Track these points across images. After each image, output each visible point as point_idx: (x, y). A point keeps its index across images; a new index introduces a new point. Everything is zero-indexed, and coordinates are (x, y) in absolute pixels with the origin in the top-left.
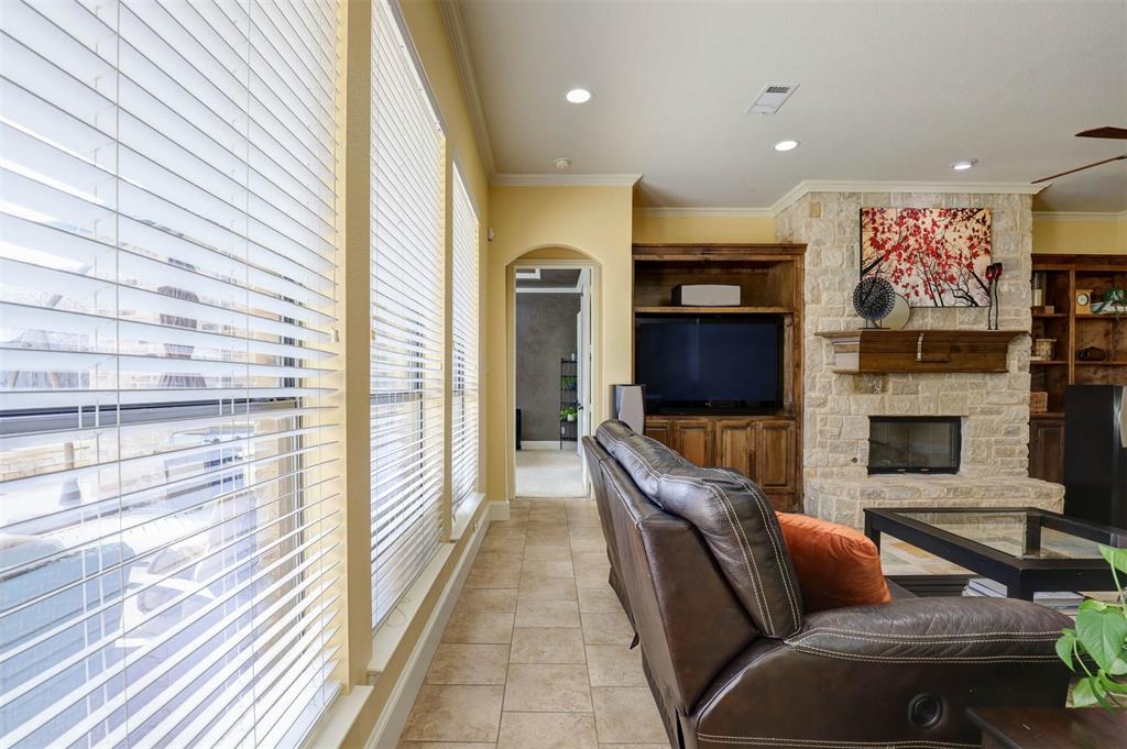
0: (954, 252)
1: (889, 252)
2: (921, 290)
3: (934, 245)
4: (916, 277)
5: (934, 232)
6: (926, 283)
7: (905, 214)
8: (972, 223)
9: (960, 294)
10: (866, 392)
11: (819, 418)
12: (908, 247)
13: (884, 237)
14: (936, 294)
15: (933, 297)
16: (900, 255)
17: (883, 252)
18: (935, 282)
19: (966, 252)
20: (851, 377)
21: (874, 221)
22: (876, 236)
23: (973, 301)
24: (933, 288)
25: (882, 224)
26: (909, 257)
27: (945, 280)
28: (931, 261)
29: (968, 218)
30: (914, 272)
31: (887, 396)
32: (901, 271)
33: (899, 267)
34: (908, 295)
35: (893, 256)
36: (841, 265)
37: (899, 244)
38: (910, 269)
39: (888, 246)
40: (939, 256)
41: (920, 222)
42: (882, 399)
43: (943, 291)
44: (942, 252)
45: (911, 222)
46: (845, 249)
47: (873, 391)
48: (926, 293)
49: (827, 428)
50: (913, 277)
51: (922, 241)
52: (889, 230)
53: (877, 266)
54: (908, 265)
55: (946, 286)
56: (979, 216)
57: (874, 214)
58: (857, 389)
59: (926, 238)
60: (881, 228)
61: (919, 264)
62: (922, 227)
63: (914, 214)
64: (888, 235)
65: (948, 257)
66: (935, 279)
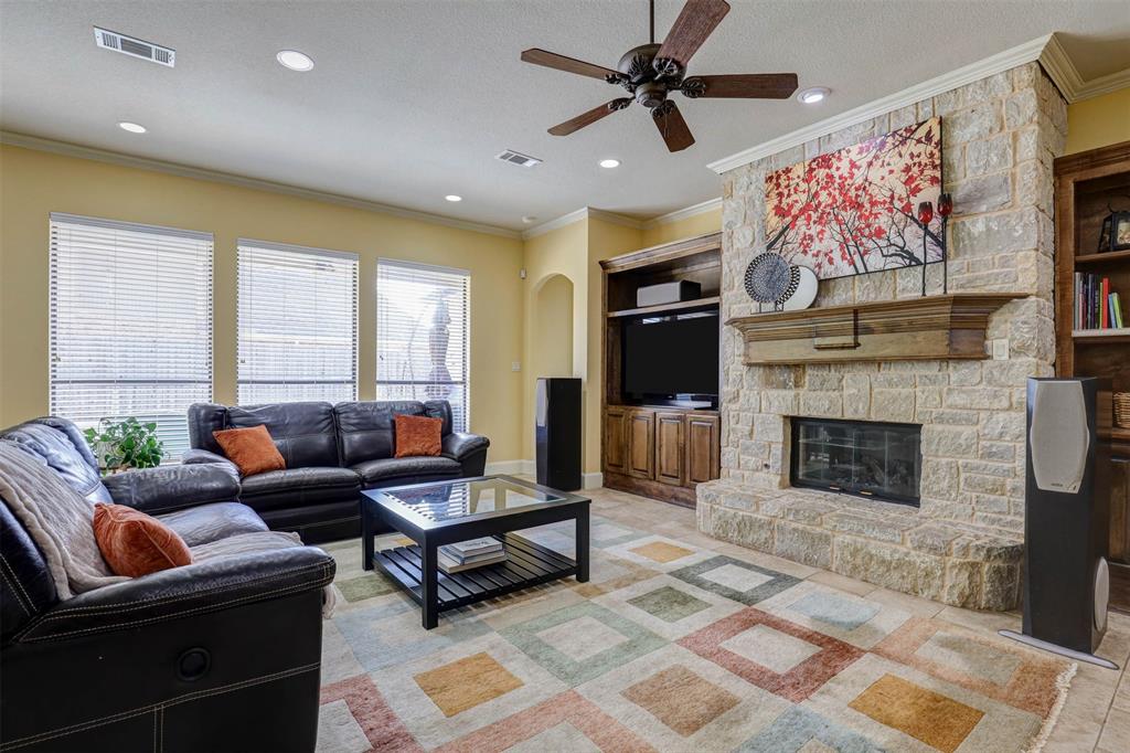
0: (881, 195)
1: (796, 218)
2: (836, 255)
3: (852, 193)
4: (830, 241)
5: (852, 176)
6: (844, 245)
7: (814, 165)
8: (911, 147)
9: (892, 250)
10: (778, 387)
11: (731, 414)
12: (820, 203)
13: (790, 201)
14: (857, 258)
15: (852, 263)
16: (809, 217)
17: (789, 219)
18: (853, 242)
19: (901, 190)
20: (761, 369)
21: (778, 185)
22: (780, 202)
23: (911, 256)
24: (852, 249)
25: (788, 186)
26: (821, 218)
27: (870, 237)
28: (849, 215)
29: (903, 142)
30: (826, 235)
31: (801, 392)
32: (811, 238)
33: (808, 232)
34: (819, 266)
35: (801, 221)
36: (752, 243)
37: (808, 205)
38: (822, 232)
39: (795, 211)
40: (860, 206)
41: (833, 170)
42: (797, 396)
43: (866, 252)
44: (864, 200)
45: (821, 173)
46: (755, 226)
47: (785, 386)
48: (843, 258)
49: (739, 426)
50: (825, 242)
51: (837, 193)
52: (796, 190)
53: (783, 237)
54: (819, 228)
55: (870, 244)
56: (921, 133)
57: (778, 177)
58: (769, 384)
59: (842, 186)
60: (786, 192)
61: (834, 223)
62: (836, 175)
63: (825, 161)
64: (794, 197)
65: (873, 204)
66: (855, 238)
